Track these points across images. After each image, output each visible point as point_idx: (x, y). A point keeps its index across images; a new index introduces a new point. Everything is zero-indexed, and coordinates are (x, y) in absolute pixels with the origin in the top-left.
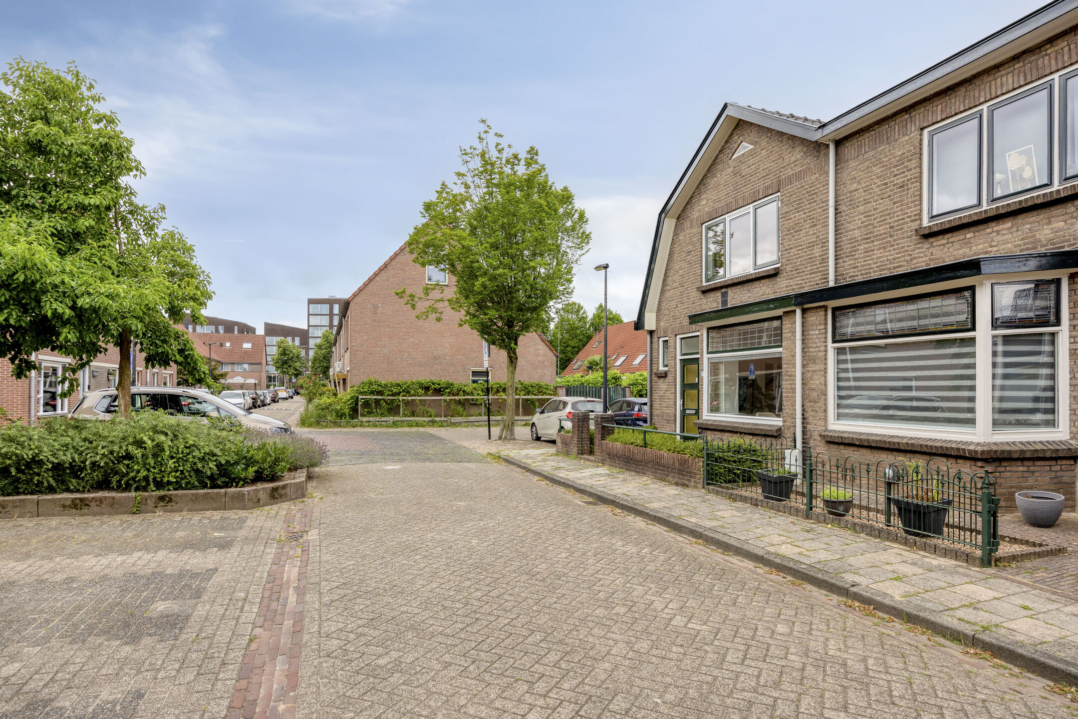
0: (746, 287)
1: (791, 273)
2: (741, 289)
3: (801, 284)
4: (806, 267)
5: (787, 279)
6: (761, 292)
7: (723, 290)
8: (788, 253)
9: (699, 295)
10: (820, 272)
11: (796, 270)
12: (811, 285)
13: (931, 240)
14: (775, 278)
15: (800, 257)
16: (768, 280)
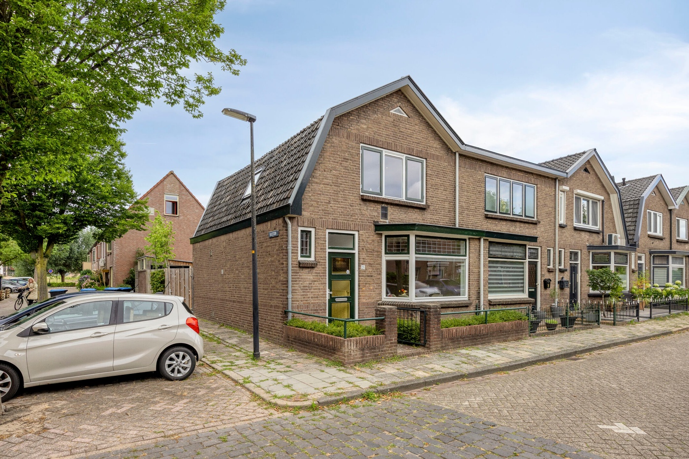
0: (404, 210)
1: (433, 212)
2: (400, 210)
3: (438, 220)
4: (441, 211)
5: (430, 214)
6: (414, 217)
7: (383, 205)
8: (432, 199)
9: (359, 201)
10: (448, 217)
11: (436, 211)
12: (443, 222)
13: (488, 220)
14: (423, 211)
15: (438, 205)
16: (419, 210)
